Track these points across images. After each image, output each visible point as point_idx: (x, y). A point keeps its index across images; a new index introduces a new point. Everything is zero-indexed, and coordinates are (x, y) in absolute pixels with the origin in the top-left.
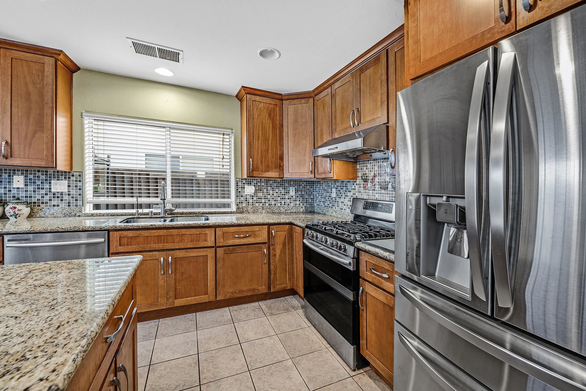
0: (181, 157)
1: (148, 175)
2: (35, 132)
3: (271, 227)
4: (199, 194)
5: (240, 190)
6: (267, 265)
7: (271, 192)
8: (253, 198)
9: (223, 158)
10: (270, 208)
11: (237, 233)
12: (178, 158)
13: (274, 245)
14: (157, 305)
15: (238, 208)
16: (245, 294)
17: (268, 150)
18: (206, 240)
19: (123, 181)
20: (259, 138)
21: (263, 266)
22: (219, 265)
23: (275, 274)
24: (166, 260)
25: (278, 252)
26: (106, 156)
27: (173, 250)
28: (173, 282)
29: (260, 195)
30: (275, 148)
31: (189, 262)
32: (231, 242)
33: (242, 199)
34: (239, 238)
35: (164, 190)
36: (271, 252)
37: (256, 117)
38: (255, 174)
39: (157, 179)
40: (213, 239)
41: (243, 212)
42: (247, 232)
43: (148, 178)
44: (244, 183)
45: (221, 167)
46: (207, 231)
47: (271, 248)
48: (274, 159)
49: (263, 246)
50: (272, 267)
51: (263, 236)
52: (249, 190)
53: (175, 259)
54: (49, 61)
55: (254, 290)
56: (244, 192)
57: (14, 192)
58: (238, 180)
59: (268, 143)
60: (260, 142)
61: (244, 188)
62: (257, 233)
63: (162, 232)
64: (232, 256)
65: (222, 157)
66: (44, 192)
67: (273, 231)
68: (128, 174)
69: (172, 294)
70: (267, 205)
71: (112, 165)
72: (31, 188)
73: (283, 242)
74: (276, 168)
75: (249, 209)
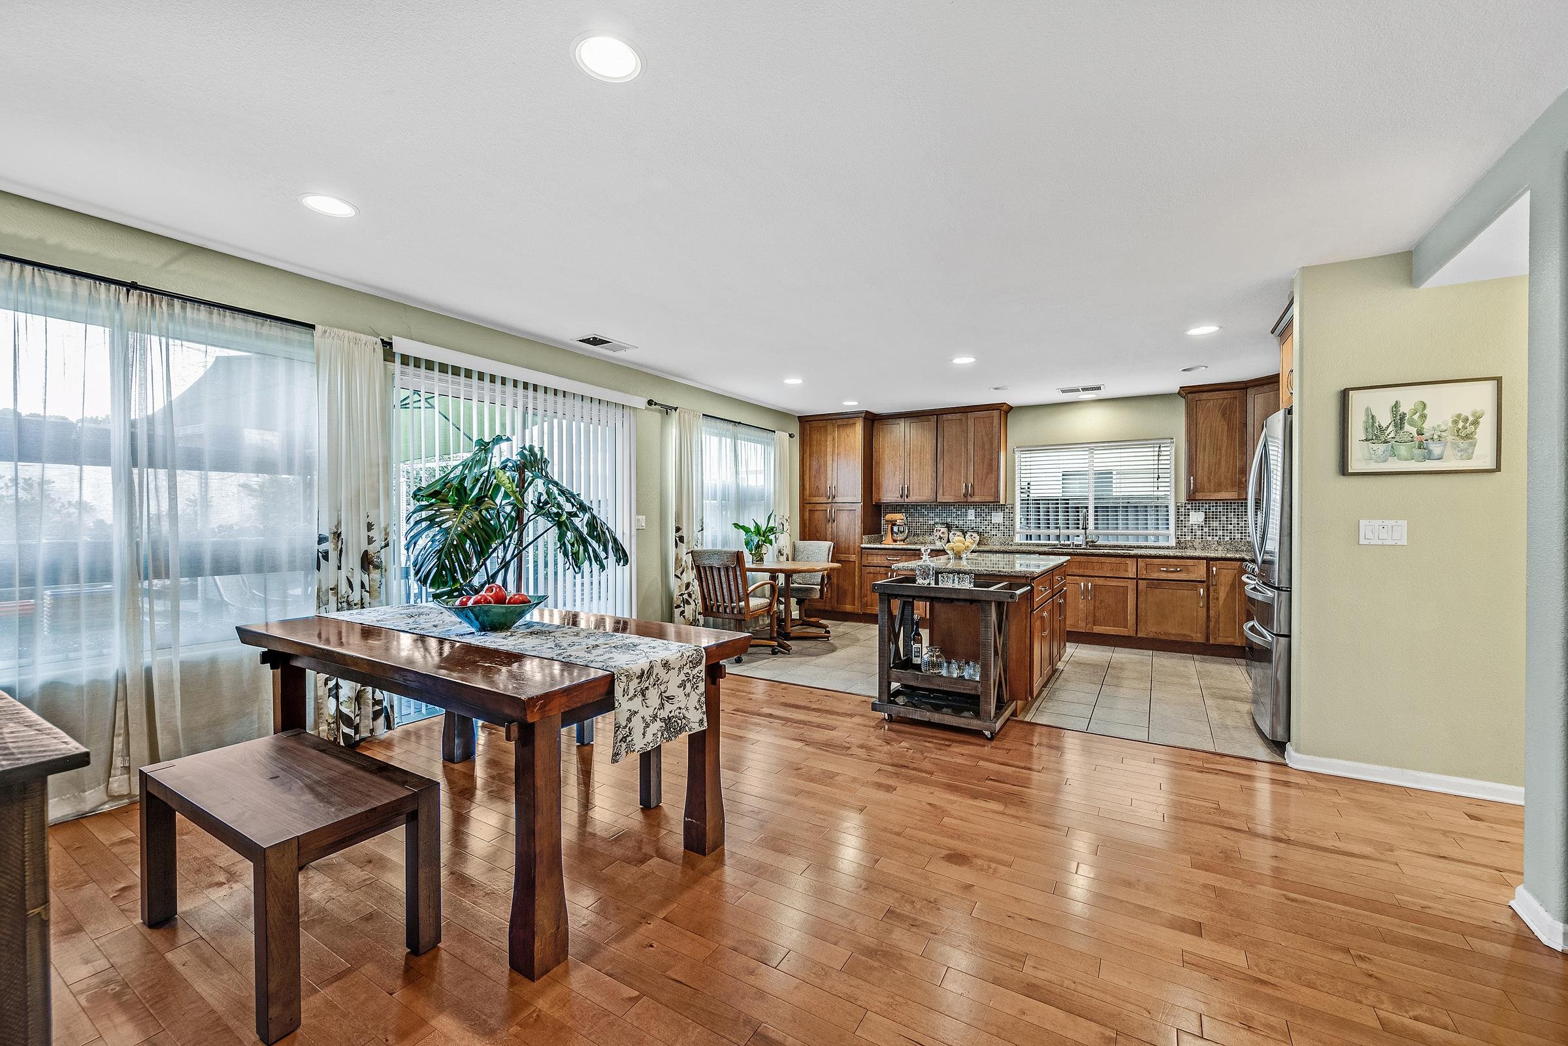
0: (1114, 472)
1: (1068, 504)
2: (988, 474)
3: (1211, 563)
4: (1137, 524)
5: (1182, 518)
6: (1205, 609)
7: (1235, 521)
8: (1202, 530)
9: (1159, 477)
10: (1231, 544)
11: (1163, 565)
12: (1111, 473)
13: (1216, 585)
14: (1077, 627)
15: (1179, 543)
16: (1173, 638)
17: (1220, 463)
18: (1126, 571)
19: (1039, 512)
20: (1205, 448)
21: (1199, 609)
22: (1141, 599)
23: (1217, 622)
24: (1086, 586)
25: (1222, 595)
26: (1026, 484)
27: (1093, 577)
28: (1092, 608)
29: (1215, 524)
30: (1231, 458)
31: (1108, 591)
32: (1155, 575)
33: (1185, 530)
34: (1167, 571)
35: (1086, 519)
36: (1212, 594)
37: (1201, 421)
38: (1199, 496)
39: (1078, 508)
40: (1135, 570)
41: (1186, 548)
42: (1178, 566)
43: (1068, 508)
44: (1188, 509)
45: (1156, 489)
46: (1129, 561)
47: (1211, 589)
48: (1230, 474)
49: (1199, 585)
50: (1212, 613)
51: (1200, 572)
52: (1197, 518)
53: (1095, 586)
54: (996, 413)
55: (1184, 635)
56: (1189, 521)
57: (969, 523)
58: (1179, 504)
59: (1221, 453)
60: (1207, 453)
61: (1189, 515)
62: (1191, 568)
63: (1082, 558)
64: (1157, 591)
65: (1156, 475)
66: (986, 523)
67: (1214, 569)
68: (1045, 504)
69: (1091, 619)
70: (1227, 539)
71: (1031, 495)
72: (978, 520)
73: (1230, 582)
74: (1233, 486)
75: (1196, 544)
